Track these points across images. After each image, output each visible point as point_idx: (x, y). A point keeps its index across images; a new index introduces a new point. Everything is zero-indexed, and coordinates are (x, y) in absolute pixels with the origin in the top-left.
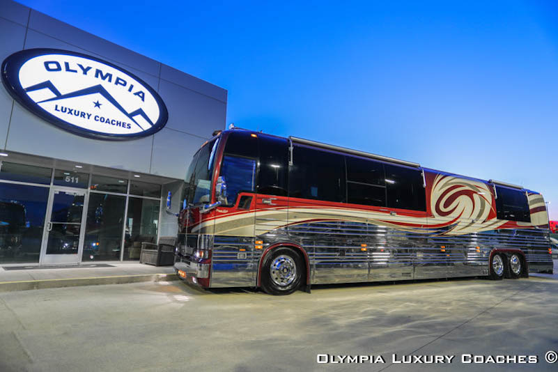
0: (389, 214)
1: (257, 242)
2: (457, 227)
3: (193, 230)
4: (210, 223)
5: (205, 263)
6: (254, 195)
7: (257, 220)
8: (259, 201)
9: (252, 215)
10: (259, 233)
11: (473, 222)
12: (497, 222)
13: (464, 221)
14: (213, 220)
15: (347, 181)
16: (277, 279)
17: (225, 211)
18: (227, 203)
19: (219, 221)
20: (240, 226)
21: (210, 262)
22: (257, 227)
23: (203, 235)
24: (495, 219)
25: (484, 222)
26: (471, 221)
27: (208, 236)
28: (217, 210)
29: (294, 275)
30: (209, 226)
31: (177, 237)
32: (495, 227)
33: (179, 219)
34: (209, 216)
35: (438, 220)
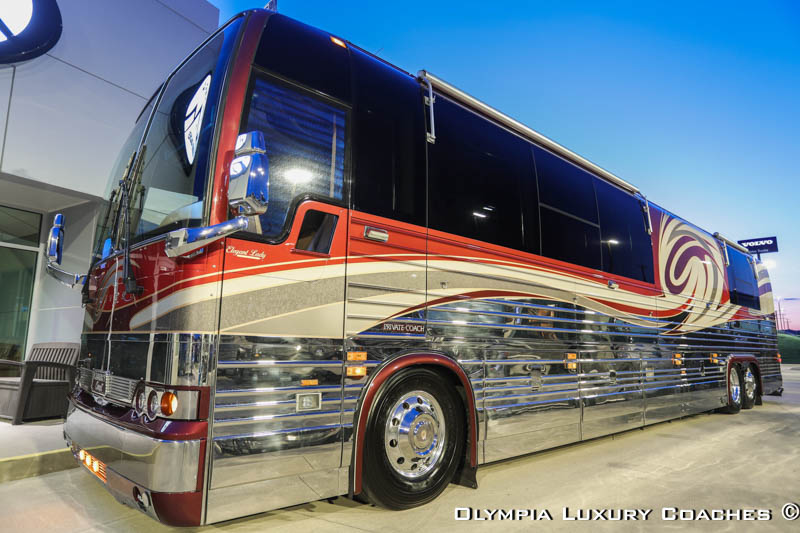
0: (606, 287)
1: (351, 356)
2: (691, 318)
3: (137, 321)
4: (201, 294)
5: (180, 439)
6: (340, 212)
7: (350, 288)
8: (355, 230)
9: (334, 271)
10: (355, 329)
11: (708, 308)
12: (730, 309)
13: (698, 307)
14: (216, 285)
15: (540, 204)
16: (401, 460)
17: (256, 256)
18: (259, 231)
19: (235, 287)
20: (305, 304)
21: (202, 435)
22: (353, 309)
23: (176, 334)
24: (728, 304)
25: (719, 307)
26: (704, 306)
27: (197, 337)
28: (231, 250)
29: (441, 445)
30: (200, 304)
31: (80, 342)
32: (728, 317)
33: (85, 290)
34: (197, 267)
35: (670, 302)
